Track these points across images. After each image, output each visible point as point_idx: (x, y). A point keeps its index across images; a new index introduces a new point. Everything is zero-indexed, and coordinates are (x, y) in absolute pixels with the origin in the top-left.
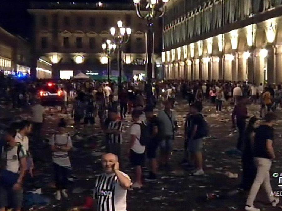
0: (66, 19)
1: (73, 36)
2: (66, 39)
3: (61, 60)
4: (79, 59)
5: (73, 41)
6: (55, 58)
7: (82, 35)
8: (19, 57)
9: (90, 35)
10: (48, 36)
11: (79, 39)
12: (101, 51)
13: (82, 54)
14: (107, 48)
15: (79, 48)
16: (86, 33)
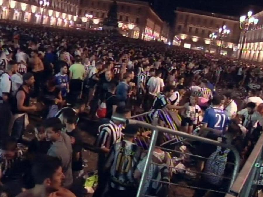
0: (193, 18)
1: (194, 27)
2: (191, 28)
3: (186, 38)
4: (195, 39)
5: (194, 30)
6: (183, 37)
7: (199, 28)
8: (163, 32)
9: (203, 28)
10: (182, 25)
11: (197, 29)
12: (208, 37)
13: (197, 37)
14: (212, 37)
15: (196, 33)
16: (201, 27)
